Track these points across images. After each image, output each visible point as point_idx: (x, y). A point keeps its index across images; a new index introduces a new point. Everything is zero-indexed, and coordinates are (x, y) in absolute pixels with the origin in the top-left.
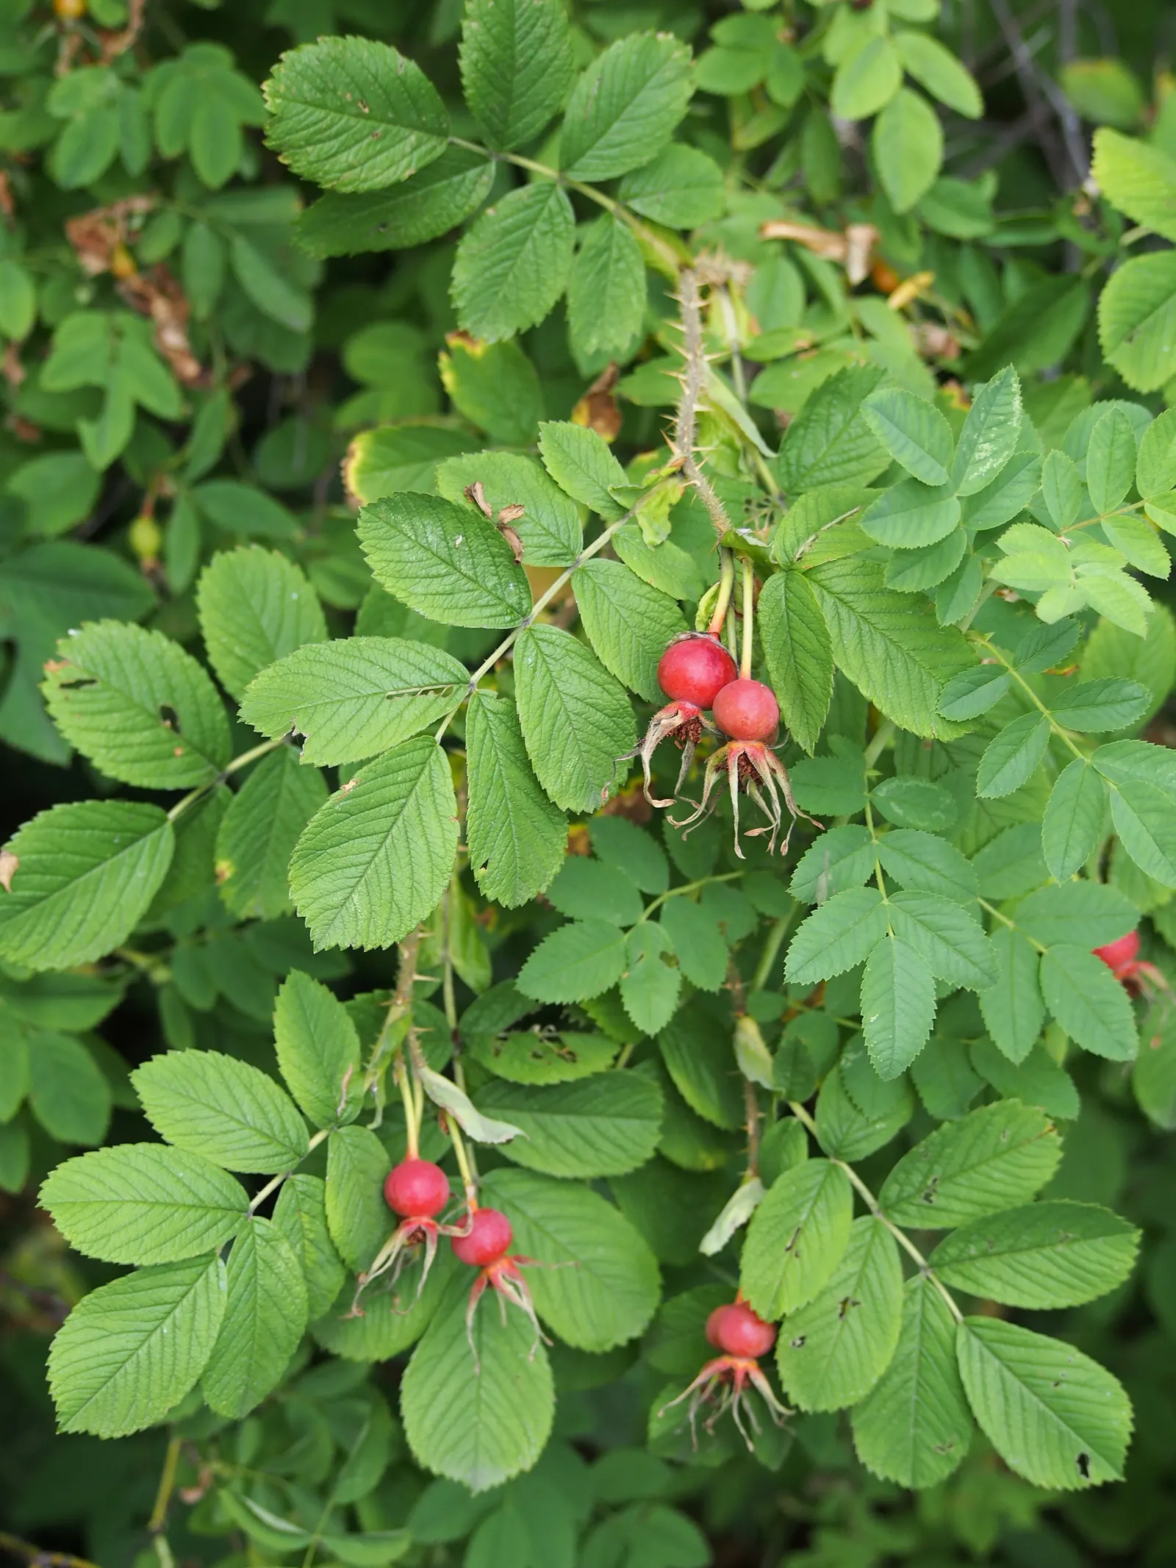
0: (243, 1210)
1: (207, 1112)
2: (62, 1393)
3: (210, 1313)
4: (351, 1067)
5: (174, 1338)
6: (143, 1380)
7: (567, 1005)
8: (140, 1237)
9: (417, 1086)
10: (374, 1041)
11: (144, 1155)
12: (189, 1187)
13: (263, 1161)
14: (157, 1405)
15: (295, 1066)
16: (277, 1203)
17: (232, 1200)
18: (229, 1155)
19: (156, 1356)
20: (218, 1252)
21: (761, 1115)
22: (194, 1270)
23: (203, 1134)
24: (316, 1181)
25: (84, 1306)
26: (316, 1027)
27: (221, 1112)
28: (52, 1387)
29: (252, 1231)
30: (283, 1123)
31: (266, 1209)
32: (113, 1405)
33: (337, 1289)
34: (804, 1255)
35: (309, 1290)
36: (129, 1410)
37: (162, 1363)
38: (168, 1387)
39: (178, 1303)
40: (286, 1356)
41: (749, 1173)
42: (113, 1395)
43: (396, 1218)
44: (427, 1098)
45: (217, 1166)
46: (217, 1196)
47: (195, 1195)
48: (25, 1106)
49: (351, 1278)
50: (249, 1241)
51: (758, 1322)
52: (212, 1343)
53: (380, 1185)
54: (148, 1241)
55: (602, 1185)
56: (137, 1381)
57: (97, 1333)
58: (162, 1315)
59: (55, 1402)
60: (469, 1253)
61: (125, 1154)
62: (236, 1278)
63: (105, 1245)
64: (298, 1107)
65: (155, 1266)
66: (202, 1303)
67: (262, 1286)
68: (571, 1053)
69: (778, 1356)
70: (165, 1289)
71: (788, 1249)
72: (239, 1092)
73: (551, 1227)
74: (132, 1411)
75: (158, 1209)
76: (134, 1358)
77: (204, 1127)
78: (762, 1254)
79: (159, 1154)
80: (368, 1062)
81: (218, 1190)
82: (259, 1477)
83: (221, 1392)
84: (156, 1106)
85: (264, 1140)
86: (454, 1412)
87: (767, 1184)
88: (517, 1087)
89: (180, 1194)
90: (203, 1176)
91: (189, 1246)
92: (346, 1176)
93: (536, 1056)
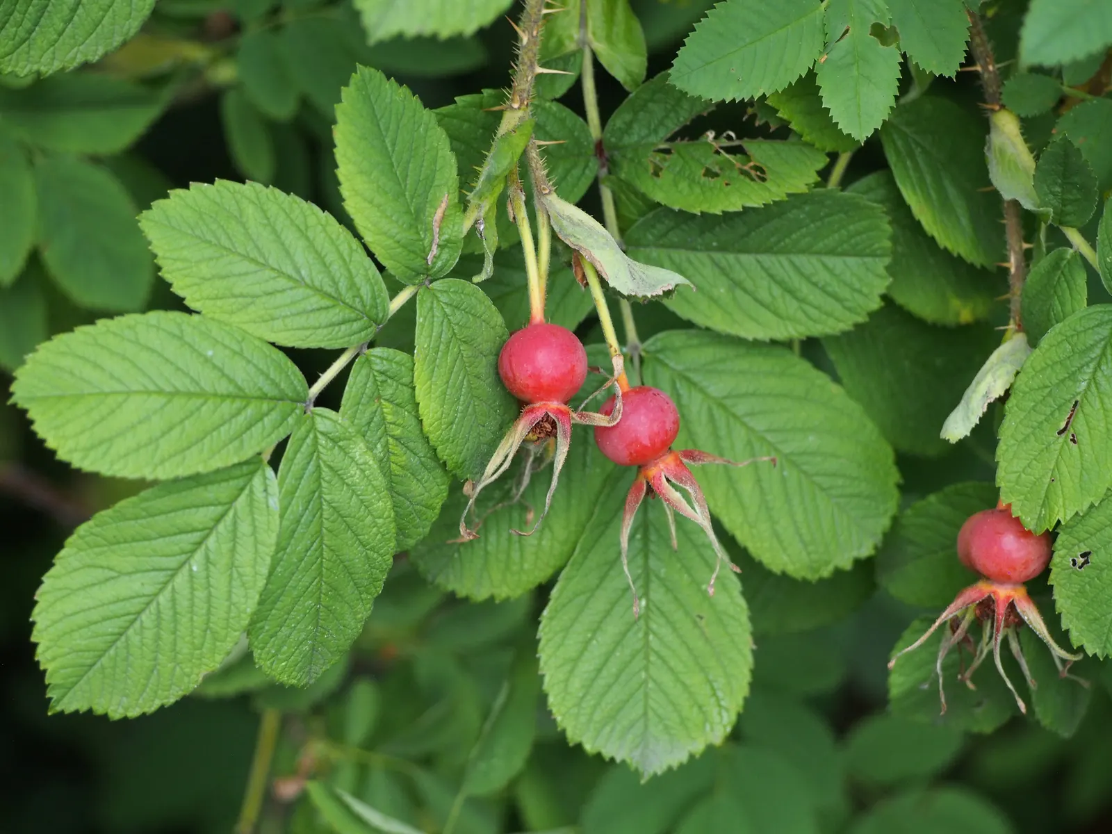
0: (299, 399)
1: (245, 266)
2: (54, 659)
3: (256, 542)
4: (445, 198)
5: (208, 577)
6: (166, 637)
7: (751, 103)
8: (153, 441)
9: (541, 220)
10: (481, 159)
11: (158, 328)
12: (221, 370)
13: (325, 331)
14: (187, 670)
15: (365, 200)
16: (347, 388)
17: (283, 385)
18: (278, 324)
19: (183, 604)
20: (267, 457)
21: (1026, 246)
22: (232, 483)
23: (242, 296)
24: (401, 356)
25: (81, 537)
26: (394, 145)
27: (265, 265)
28: (39, 650)
29: (313, 427)
30: (351, 277)
31: (331, 398)
32: (125, 672)
33: (438, 503)
34: (1084, 438)
35: (395, 506)
36: (148, 679)
37: (192, 612)
38: (203, 644)
39: (211, 529)
40: (369, 597)
41: (1012, 326)
42: (126, 659)
43: (517, 403)
44: (554, 237)
45: (260, 339)
46: (261, 381)
47: (231, 380)
48: (34, 260)
49: (456, 486)
50: (309, 441)
51: (1025, 534)
52: (261, 583)
53: (491, 358)
54: (166, 446)
55: (812, 349)
56: (158, 638)
57: (99, 574)
58: (189, 547)
59: (45, 671)
60: (618, 448)
61: (129, 327)
62: (292, 493)
63: (105, 454)
64: (371, 255)
65: (176, 480)
66: (244, 528)
67: (329, 503)
68: (757, 168)
69: (1053, 580)
70: (194, 510)
71: (1060, 433)
72: (290, 236)
73: (741, 408)
74: (153, 679)
75: (178, 402)
76: (153, 607)
77: (241, 286)
78: (1026, 439)
79: (179, 325)
80: (471, 189)
81: (262, 373)
82: (377, 761)
83: (278, 651)
84: (175, 260)
85: (326, 302)
86: (612, 668)
87: (1033, 343)
88: (684, 217)
89: (209, 380)
90: (240, 354)
91: (224, 452)
92: (442, 347)
93: (709, 173)
